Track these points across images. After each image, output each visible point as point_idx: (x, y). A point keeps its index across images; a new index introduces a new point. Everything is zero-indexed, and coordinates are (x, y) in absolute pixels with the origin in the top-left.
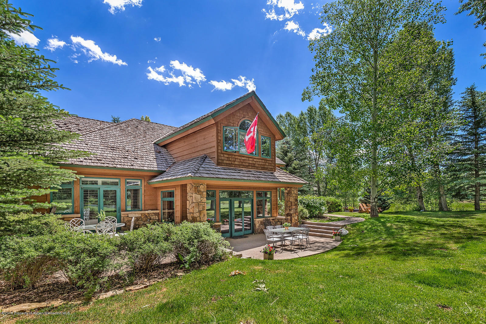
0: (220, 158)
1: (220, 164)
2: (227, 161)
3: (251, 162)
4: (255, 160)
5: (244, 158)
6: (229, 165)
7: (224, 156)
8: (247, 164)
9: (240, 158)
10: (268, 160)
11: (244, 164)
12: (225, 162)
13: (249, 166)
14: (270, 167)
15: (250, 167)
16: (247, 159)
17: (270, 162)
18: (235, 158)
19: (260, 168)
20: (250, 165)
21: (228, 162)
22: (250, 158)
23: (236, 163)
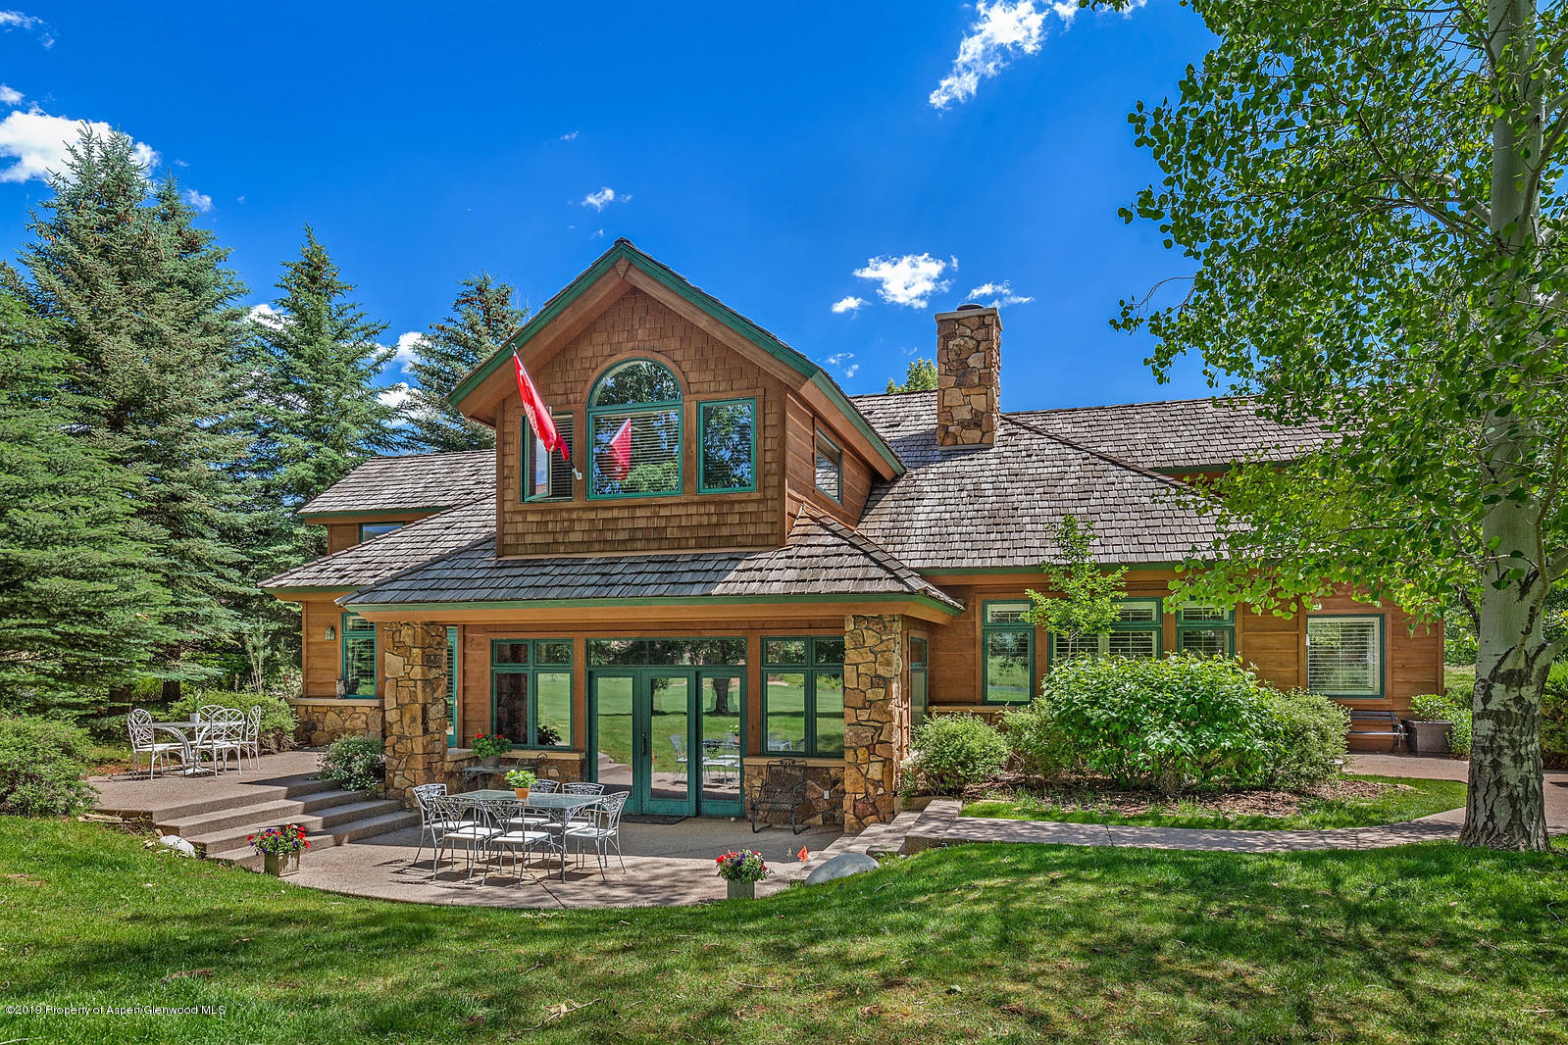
0: (508, 528)
1: (511, 551)
2: (536, 537)
3: (642, 524)
4: (664, 512)
5: (608, 515)
6: (546, 549)
7: (524, 522)
8: (622, 536)
9: (592, 515)
10: (740, 502)
11: (609, 536)
12: (529, 539)
13: (632, 540)
14: (751, 529)
15: (639, 545)
16: (626, 513)
17: (751, 508)
18: (572, 521)
19: (692, 542)
20: (639, 535)
21: (539, 539)
22: (639, 506)
23: (574, 537)
